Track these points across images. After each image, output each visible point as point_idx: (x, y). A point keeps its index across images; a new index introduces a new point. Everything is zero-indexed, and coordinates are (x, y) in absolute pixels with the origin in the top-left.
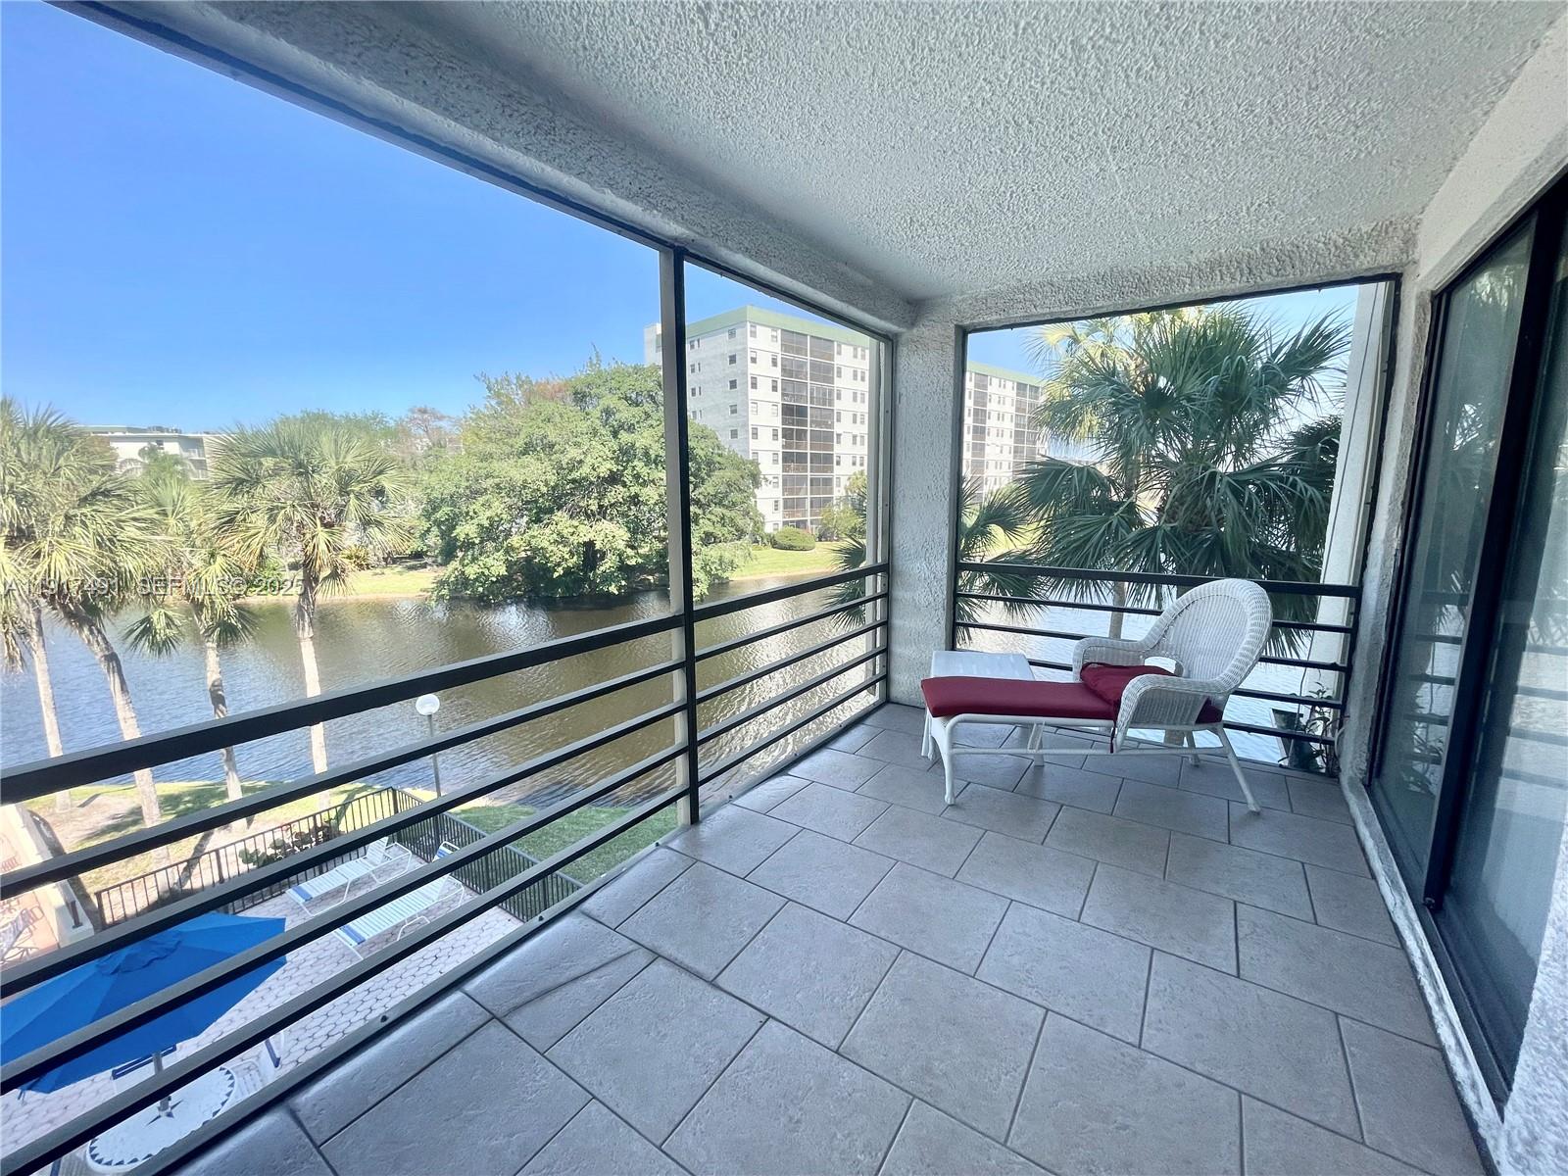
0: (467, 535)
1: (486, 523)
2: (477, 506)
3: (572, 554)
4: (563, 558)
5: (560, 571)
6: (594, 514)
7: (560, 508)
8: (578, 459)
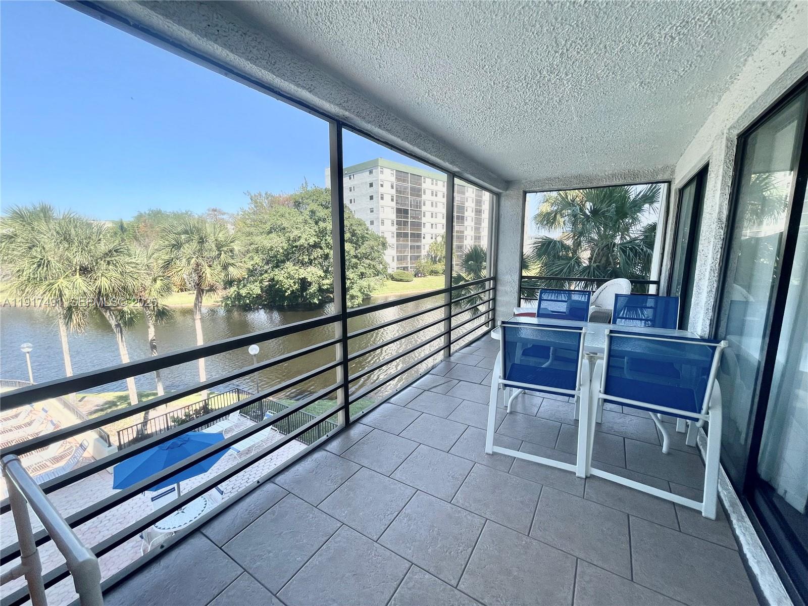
3: (295, 284)
4: (290, 286)
5: (289, 292)
6: (306, 263)
7: (288, 260)
8: (298, 236)
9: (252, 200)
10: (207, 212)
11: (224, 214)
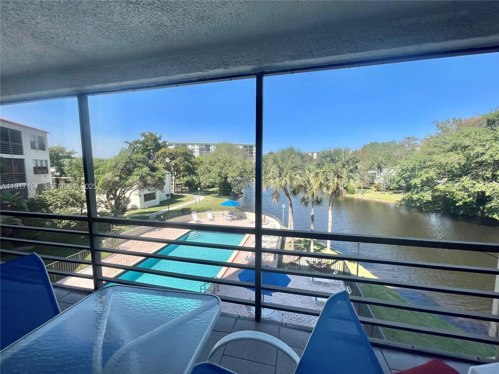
0: (415, 183)
1: (425, 179)
2: (422, 172)
3: (469, 196)
4: (463, 198)
5: (461, 203)
6: (488, 178)
7: (466, 175)
8: (481, 152)
9: (438, 127)
10: (404, 140)
11: (416, 140)
